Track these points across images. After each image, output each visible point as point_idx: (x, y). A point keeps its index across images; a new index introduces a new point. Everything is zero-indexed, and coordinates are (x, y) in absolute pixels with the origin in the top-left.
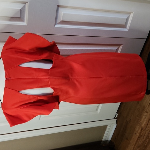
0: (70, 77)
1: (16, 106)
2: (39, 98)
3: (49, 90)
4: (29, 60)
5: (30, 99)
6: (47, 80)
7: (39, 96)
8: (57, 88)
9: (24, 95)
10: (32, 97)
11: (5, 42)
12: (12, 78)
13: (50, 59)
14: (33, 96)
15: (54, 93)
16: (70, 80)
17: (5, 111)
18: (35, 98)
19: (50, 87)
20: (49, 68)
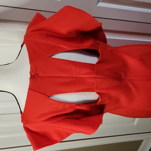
0: (123, 77)
1: (43, 119)
2: (78, 107)
3: (92, 96)
4: (65, 49)
5: (65, 109)
6: (92, 81)
7: (78, 104)
8: (104, 93)
9: (56, 102)
10: (68, 106)
11: (29, 24)
12: (41, 75)
13: (95, 49)
14: (70, 103)
15: (99, 101)
16: (123, 82)
17: (26, 124)
18: (72, 107)
19: (95, 92)
20: (95, 63)
